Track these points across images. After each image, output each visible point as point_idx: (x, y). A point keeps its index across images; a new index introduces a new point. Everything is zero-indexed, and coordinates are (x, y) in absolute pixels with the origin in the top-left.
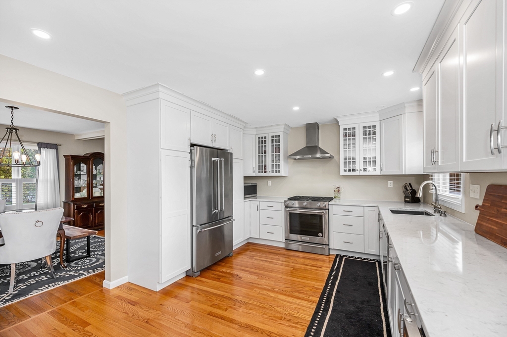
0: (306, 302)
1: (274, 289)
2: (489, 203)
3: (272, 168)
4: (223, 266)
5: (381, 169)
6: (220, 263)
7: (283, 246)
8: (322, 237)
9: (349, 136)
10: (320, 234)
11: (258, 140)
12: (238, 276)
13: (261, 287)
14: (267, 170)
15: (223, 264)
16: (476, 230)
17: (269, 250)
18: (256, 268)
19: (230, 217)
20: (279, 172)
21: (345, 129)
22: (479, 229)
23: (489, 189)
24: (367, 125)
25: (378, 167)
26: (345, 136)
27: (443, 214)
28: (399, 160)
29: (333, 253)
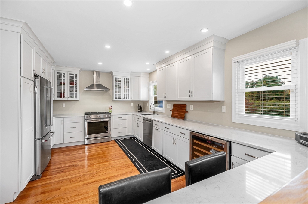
0: (123, 159)
2: (175, 109)
3: (71, 94)
5: (131, 98)
8: (108, 132)
9: (118, 81)
10: (107, 131)
11: (57, 74)
14: (66, 96)
17: (75, 148)
19: (51, 130)
20: (76, 97)
21: (116, 78)
22: (173, 116)
23: (174, 105)
24: (126, 78)
25: (130, 97)
26: (116, 81)
27: (158, 114)
28: (139, 95)
29: (113, 139)
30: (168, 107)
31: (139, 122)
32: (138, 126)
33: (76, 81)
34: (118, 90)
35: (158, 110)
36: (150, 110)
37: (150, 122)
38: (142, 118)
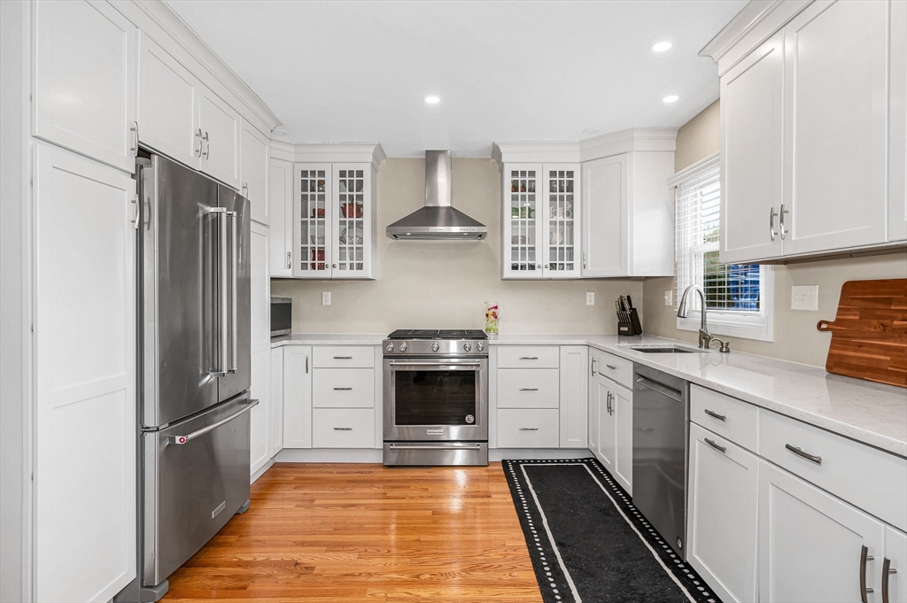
0: (512, 590)
1: (418, 576)
2: (855, 315)
3: (342, 256)
4: (230, 545)
5: (584, 266)
6: (222, 538)
7: (377, 458)
8: (474, 423)
9: (524, 189)
10: (469, 418)
11: (299, 179)
12: (297, 564)
13: (382, 578)
14: (327, 261)
15: (232, 539)
16: (829, 368)
17: (346, 476)
18: (336, 530)
19: (245, 392)
20: (360, 267)
21: (514, 173)
22: (838, 366)
23: (850, 289)
24: (558, 169)
25: (577, 262)
26: (515, 189)
27: (725, 348)
28: (621, 247)
29: (496, 457)
30: (796, 305)
31: (614, 389)
32: (610, 409)
33: (360, 203)
34: (523, 230)
35: (728, 327)
36: (678, 327)
37: (674, 396)
38: (631, 365)
